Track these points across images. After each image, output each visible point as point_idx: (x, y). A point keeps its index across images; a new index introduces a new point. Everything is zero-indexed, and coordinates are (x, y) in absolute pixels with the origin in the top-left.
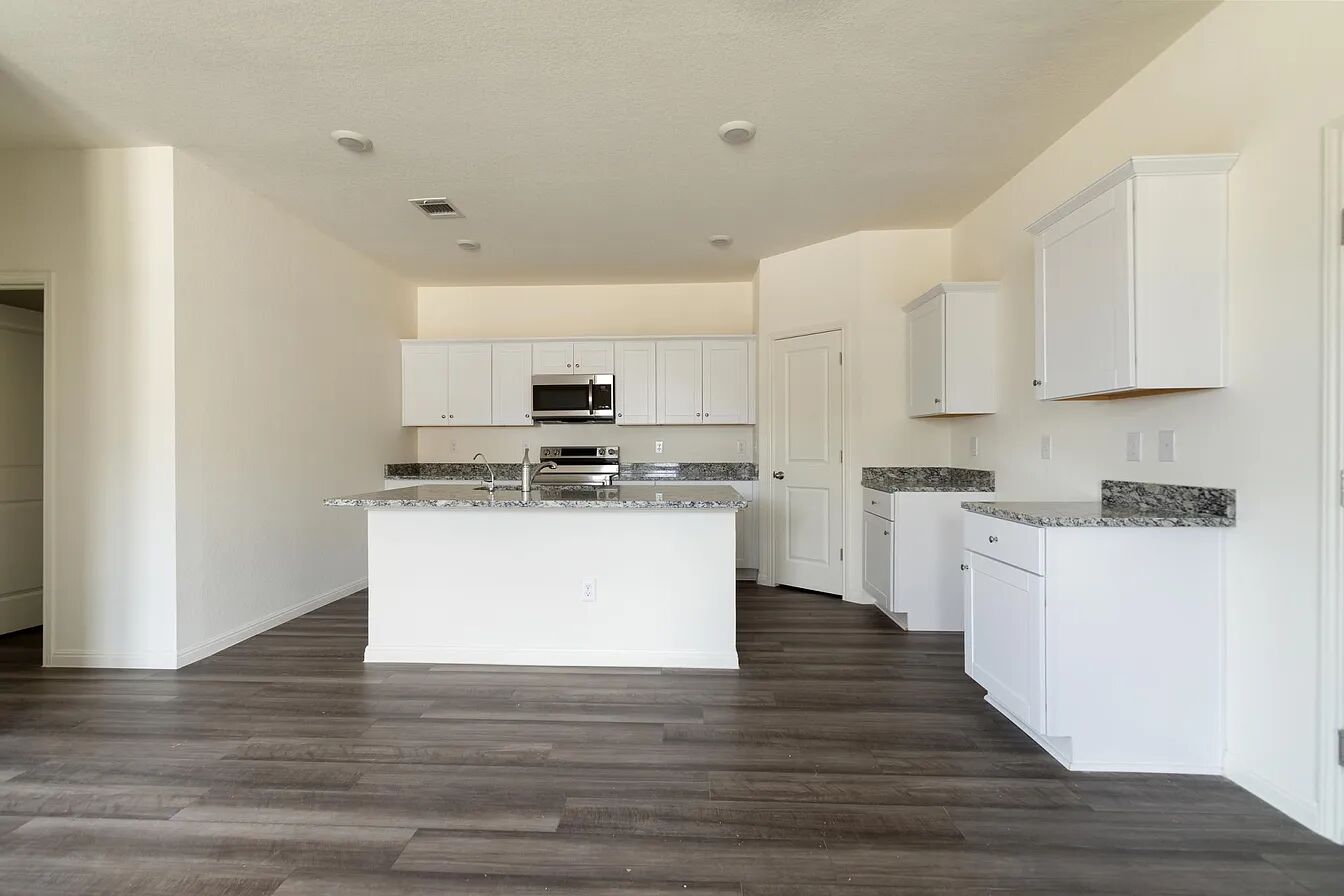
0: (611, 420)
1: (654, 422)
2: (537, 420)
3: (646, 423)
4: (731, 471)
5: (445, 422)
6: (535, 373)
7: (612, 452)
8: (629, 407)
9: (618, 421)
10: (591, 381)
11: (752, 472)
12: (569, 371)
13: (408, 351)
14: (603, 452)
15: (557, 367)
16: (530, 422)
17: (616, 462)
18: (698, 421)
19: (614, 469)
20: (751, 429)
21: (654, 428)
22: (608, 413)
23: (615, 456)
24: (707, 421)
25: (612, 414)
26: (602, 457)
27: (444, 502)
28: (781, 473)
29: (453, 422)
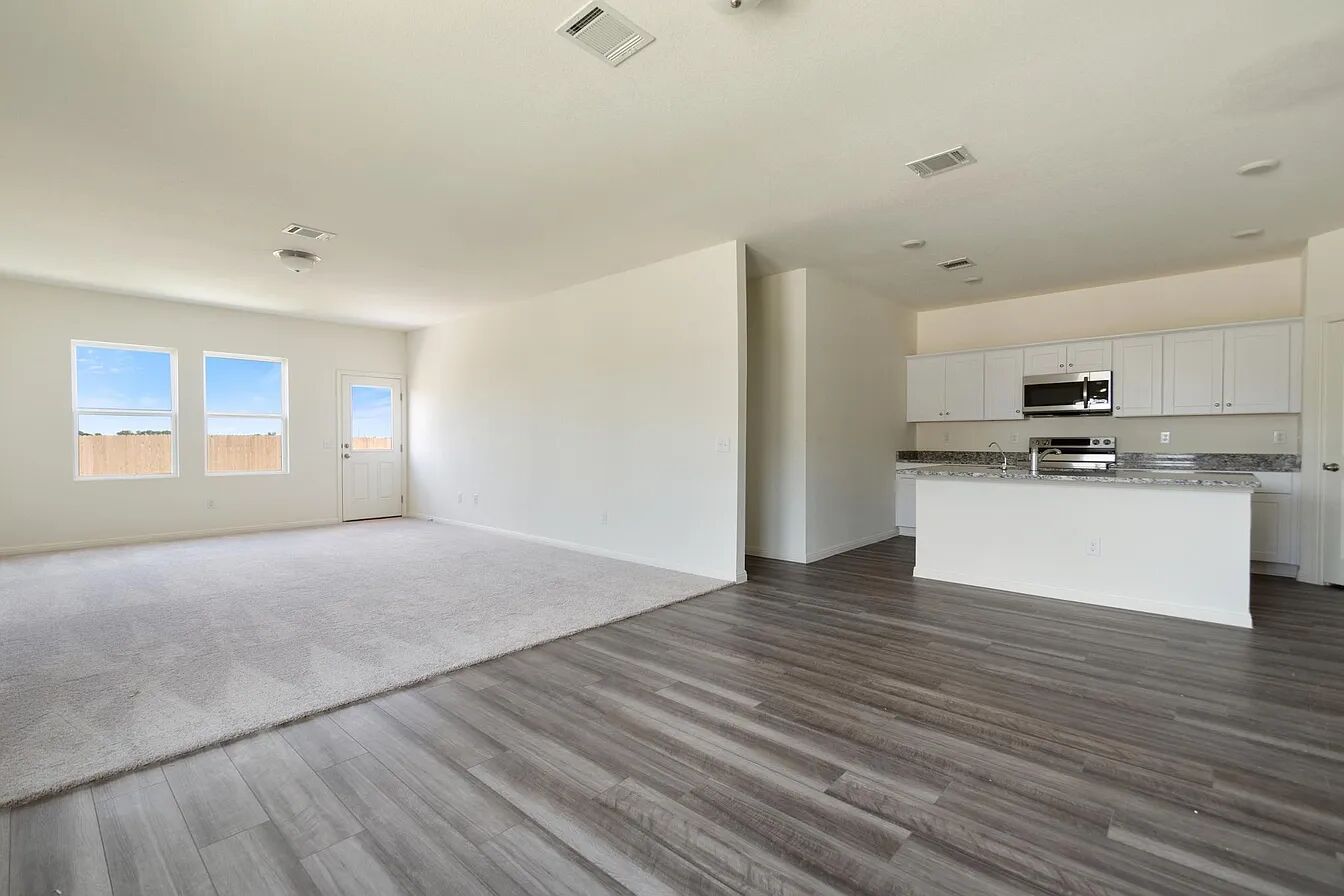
0: (1109, 412)
1: (1159, 414)
2: (1027, 415)
3: (1149, 414)
4: (1266, 462)
5: (942, 419)
6: (1027, 374)
7: (1107, 442)
8: (1128, 400)
9: (1116, 413)
10: (1086, 378)
11: (1294, 464)
12: (1062, 371)
13: (912, 365)
14: (1096, 442)
15: (1048, 367)
16: (1021, 416)
17: (1112, 451)
18: (1218, 411)
19: (1111, 458)
20: (1295, 418)
21: (1161, 419)
22: (1105, 405)
23: (1112, 446)
24: (1227, 410)
25: (1109, 407)
26: (1096, 446)
27: (978, 474)
28: (1334, 465)
29: (948, 418)
